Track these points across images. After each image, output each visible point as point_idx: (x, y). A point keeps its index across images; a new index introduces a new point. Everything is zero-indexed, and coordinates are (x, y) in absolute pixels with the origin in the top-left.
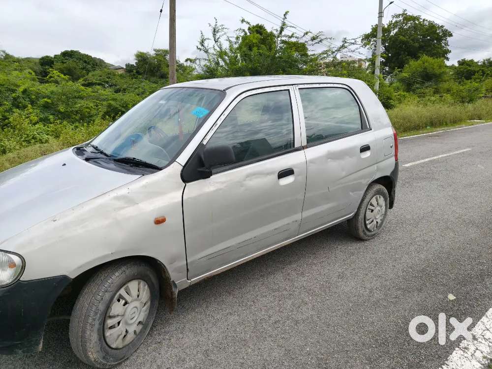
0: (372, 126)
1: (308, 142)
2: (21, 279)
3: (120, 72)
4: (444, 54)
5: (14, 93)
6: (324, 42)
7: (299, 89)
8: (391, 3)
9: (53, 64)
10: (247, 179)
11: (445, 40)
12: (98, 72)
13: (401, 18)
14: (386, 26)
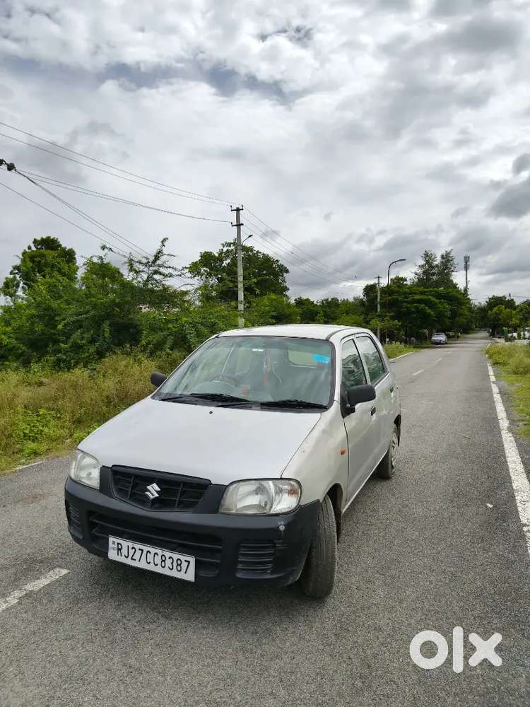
2: (301, 505)
4: (282, 290)
8: (250, 236)
11: (282, 276)
14: (217, 255)
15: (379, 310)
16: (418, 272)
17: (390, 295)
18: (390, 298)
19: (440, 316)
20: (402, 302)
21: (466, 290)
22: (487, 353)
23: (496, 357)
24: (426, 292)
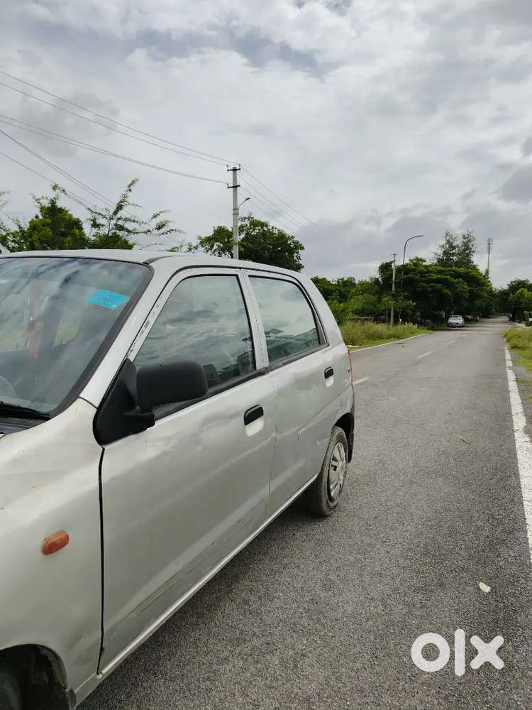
0: (330, 341)
1: (271, 359)
4: (297, 268)
7: (250, 276)
8: (248, 199)
10: (205, 429)
11: (298, 253)
13: (247, 222)
15: (393, 289)
16: (437, 252)
17: (405, 274)
18: (405, 276)
19: (458, 297)
20: (418, 281)
21: (487, 272)
22: (505, 336)
23: (514, 341)
24: (445, 271)
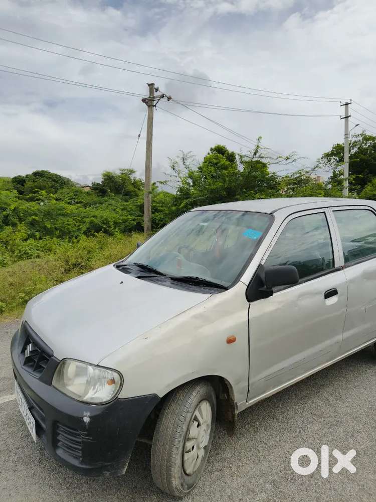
2: (119, 397)
3: (87, 190)
5: (4, 211)
6: (298, 161)
7: (333, 211)
8: (357, 125)
9: (25, 183)
10: (300, 299)
12: (65, 190)
13: (360, 138)
